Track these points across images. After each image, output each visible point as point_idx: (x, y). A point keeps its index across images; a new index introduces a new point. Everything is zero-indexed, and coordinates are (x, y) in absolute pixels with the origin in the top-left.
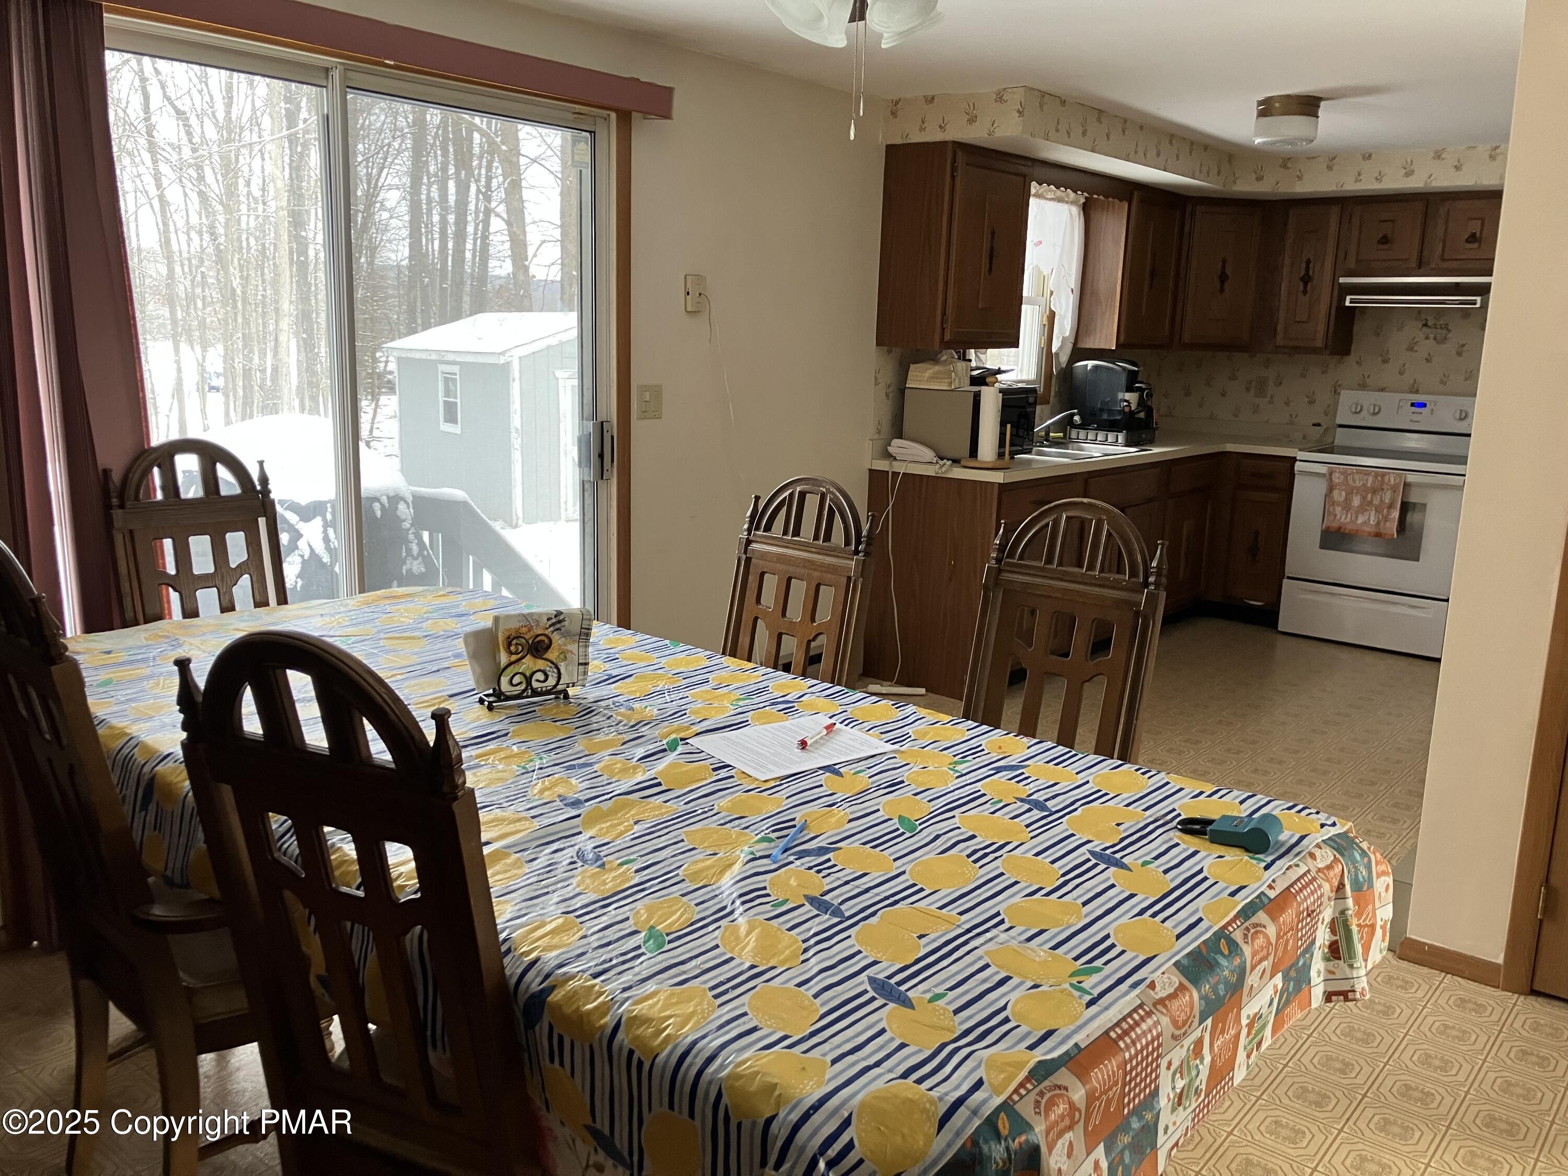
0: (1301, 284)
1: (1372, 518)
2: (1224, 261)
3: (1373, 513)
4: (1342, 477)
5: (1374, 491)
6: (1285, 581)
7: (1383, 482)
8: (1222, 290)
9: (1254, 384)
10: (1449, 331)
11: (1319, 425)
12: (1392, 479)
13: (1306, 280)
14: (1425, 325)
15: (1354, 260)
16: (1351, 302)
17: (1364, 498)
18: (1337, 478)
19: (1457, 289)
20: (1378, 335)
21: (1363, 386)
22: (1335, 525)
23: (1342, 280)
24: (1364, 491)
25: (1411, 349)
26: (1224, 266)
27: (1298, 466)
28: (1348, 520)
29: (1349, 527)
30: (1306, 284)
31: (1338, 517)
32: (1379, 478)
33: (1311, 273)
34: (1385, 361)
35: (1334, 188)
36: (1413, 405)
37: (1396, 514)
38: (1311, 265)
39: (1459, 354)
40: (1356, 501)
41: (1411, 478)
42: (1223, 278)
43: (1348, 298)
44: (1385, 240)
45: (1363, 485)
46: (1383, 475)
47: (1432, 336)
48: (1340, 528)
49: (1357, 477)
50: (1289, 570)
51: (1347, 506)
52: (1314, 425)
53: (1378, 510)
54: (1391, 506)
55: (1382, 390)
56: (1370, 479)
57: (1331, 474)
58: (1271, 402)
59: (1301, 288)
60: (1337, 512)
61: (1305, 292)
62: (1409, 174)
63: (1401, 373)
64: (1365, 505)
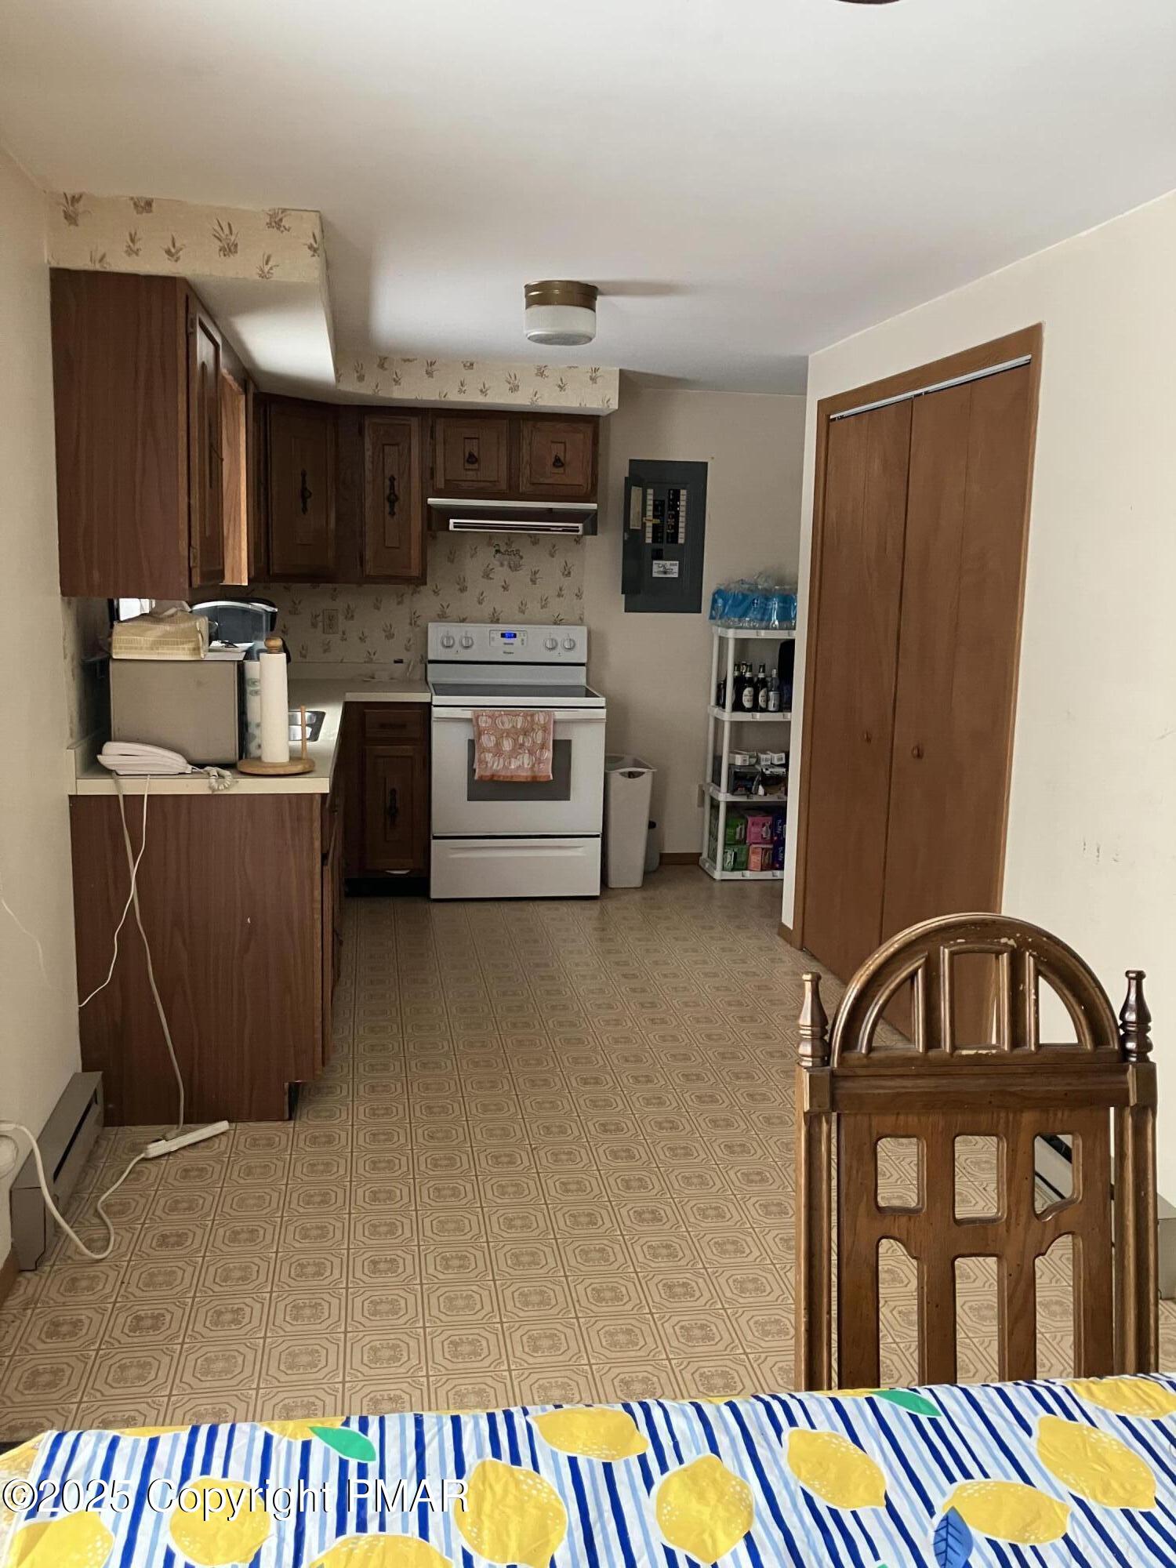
0: (387, 505)
1: (526, 761)
2: (304, 475)
3: (527, 756)
4: (489, 720)
5: (526, 733)
6: (433, 842)
7: (533, 720)
8: (305, 510)
9: (320, 618)
10: (521, 558)
11: (401, 661)
12: (541, 718)
13: (392, 499)
14: (498, 551)
15: (443, 480)
16: (455, 527)
17: (515, 740)
18: (484, 722)
19: (550, 515)
20: (452, 561)
21: (442, 617)
22: (488, 773)
23: (431, 500)
24: (513, 733)
25: (487, 576)
26: (304, 482)
27: (436, 712)
28: (501, 765)
29: (503, 774)
30: (392, 507)
31: (489, 765)
32: (529, 718)
33: (397, 492)
34: (463, 590)
35: (437, 398)
36: (503, 635)
37: (548, 754)
38: (396, 483)
39: (533, 582)
40: (507, 745)
41: (559, 715)
42: (304, 495)
43: (452, 521)
44: (472, 459)
45: (513, 727)
46: (532, 716)
47: (506, 563)
48: (493, 776)
49: (505, 719)
50: (437, 828)
51: (498, 751)
52: (396, 662)
53: (531, 753)
54: (543, 746)
55: (463, 621)
56: (520, 719)
57: (477, 718)
58: (344, 639)
59: (387, 509)
60: (488, 759)
61: (392, 513)
62: (514, 389)
63: (480, 603)
64: (518, 748)
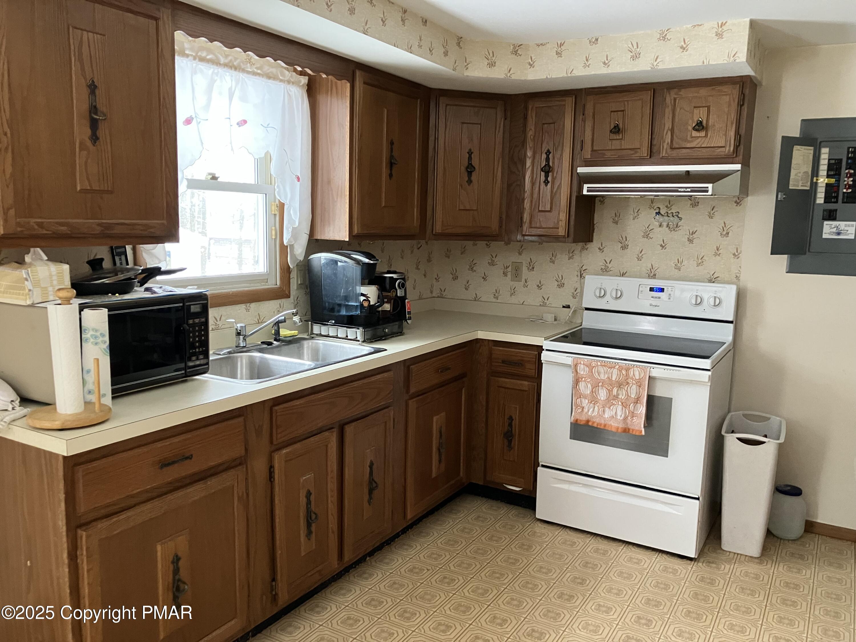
0: (543, 174)
1: (619, 413)
2: (470, 153)
3: (620, 407)
4: (587, 369)
5: (620, 385)
6: (540, 469)
7: (627, 375)
8: (470, 182)
9: (509, 269)
10: (681, 219)
11: (568, 307)
12: (636, 373)
13: (547, 170)
14: (658, 213)
15: (590, 149)
16: (588, 191)
17: (610, 391)
18: (582, 370)
19: (687, 177)
20: (616, 223)
21: (605, 271)
22: (583, 418)
23: (580, 170)
24: (610, 384)
25: (646, 236)
26: (470, 158)
27: (545, 356)
28: (596, 413)
29: (597, 420)
30: (547, 176)
31: (586, 410)
32: (624, 372)
33: (551, 164)
34: (624, 247)
35: (563, 74)
36: (652, 289)
37: (642, 409)
38: (551, 156)
39: (690, 241)
40: (602, 394)
41: (657, 372)
42: (470, 169)
43: (586, 186)
44: (616, 130)
45: (608, 378)
46: (627, 370)
47: (665, 224)
48: (588, 421)
49: (601, 369)
50: (543, 459)
51: (594, 400)
52: (564, 307)
53: (625, 405)
54: (637, 401)
55: (623, 275)
56: (615, 371)
57: (576, 366)
58: (525, 286)
59: (543, 178)
60: (584, 405)
61: (546, 182)
62: (635, 57)
63: (639, 259)
64: (612, 399)
